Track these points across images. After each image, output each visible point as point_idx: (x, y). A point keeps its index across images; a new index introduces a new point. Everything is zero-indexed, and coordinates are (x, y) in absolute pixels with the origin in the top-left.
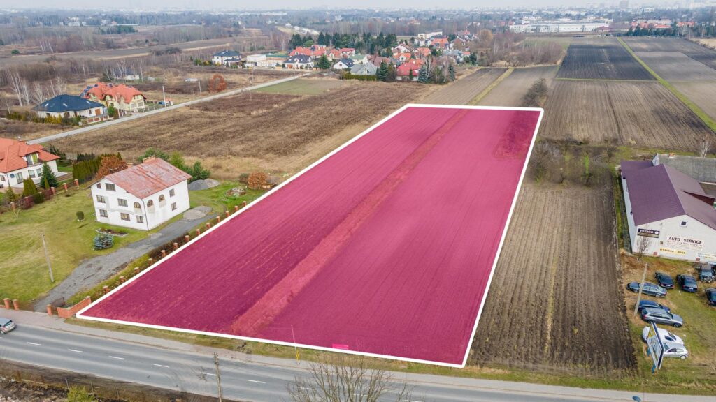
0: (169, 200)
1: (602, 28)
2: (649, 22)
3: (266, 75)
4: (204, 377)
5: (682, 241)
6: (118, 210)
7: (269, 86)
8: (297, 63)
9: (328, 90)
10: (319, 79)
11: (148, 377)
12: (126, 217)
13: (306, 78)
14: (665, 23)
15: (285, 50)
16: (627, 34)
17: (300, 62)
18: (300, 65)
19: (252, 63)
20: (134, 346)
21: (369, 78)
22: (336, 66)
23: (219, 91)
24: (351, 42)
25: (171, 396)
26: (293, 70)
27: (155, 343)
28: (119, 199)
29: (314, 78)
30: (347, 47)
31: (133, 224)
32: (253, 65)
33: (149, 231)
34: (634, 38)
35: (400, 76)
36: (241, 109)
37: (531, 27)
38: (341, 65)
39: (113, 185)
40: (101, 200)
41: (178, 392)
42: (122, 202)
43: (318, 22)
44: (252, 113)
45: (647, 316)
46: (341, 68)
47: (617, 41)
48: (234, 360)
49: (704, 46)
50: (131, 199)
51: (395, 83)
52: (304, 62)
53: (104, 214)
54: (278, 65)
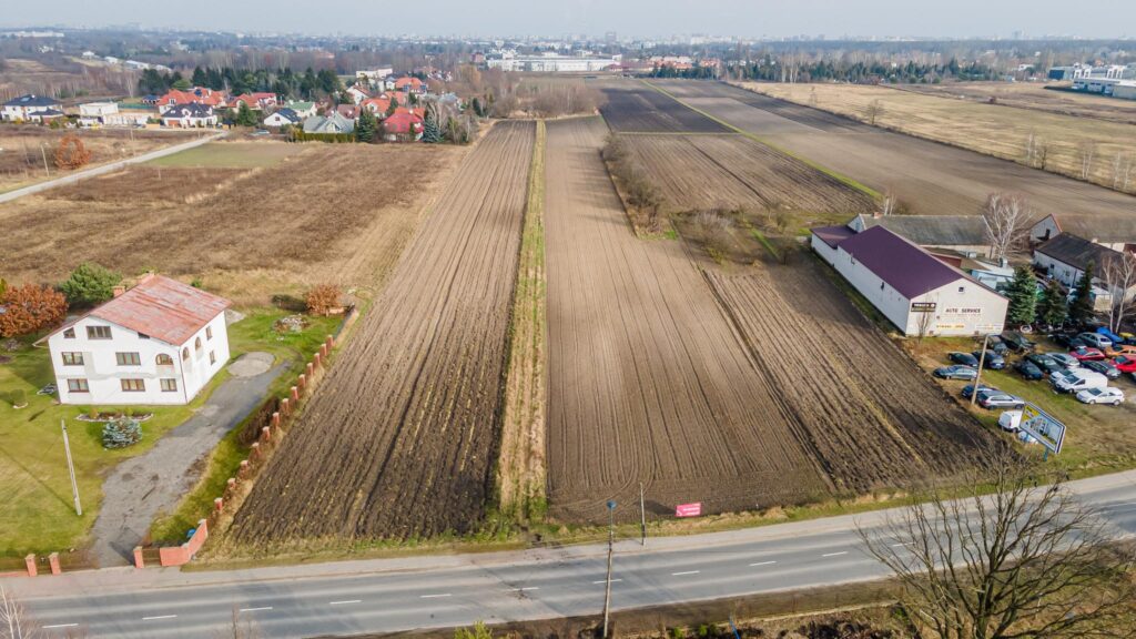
0: (207, 346)
1: (612, 67)
2: (667, 59)
3: (145, 138)
4: (522, 595)
5: (960, 311)
6: (115, 375)
7: (167, 156)
8: (187, 117)
9: (287, 159)
10: (249, 142)
11: (432, 616)
12: (137, 384)
13: (224, 142)
14: (684, 62)
15: (136, 96)
16: (651, 75)
17: (193, 115)
18: (193, 121)
19: (92, 117)
20: (356, 580)
21: (340, 138)
22: (270, 121)
23: (74, 166)
24: (262, 82)
25: (496, 631)
26: (182, 129)
27: (388, 568)
28: (117, 354)
29: (238, 141)
30: (255, 91)
31: (153, 395)
32: (96, 120)
33: (189, 404)
34: (661, 80)
35: (392, 133)
36: (157, 194)
37: (518, 64)
38: (278, 119)
39: (107, 329)
40: (73, 360)
41: (501, 624)
42: (126, 358)
43: (150, 50)
44: (187, 201)
45: (988, 401)
46: (279, 124)
47: (642, 83)
48: (542, 562)
49: (751, 91)
50: (149, 350)
51: (386, 145)
52: (203, 115)
53: (79, 386)
54: (150, 121)
